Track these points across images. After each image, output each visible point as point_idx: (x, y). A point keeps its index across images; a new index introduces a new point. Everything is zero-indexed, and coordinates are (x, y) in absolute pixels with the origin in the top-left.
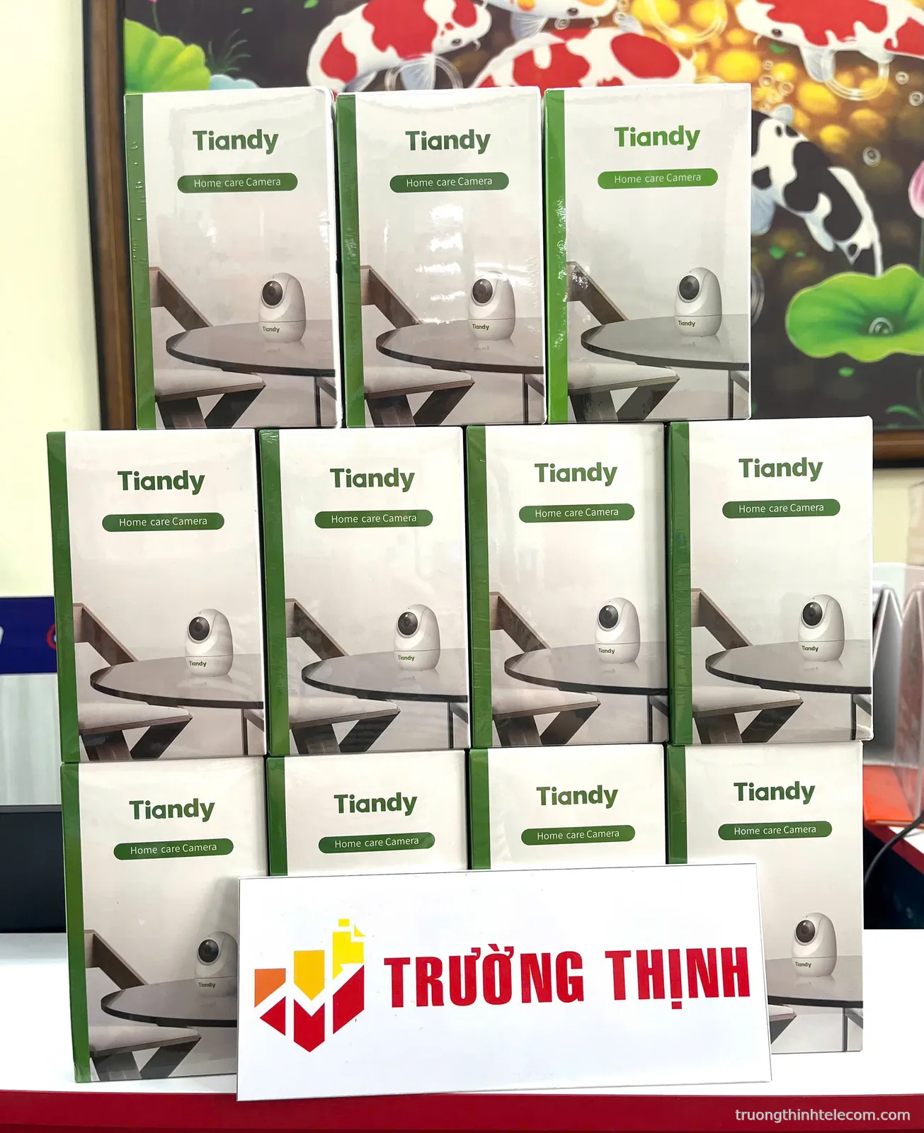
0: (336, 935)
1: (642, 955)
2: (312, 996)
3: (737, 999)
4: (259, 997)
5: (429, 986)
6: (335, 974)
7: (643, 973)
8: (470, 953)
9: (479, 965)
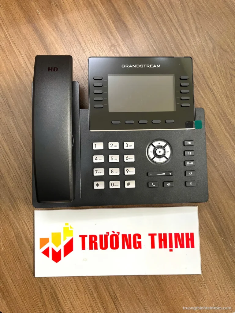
0: (64, 228)
1: (160, 235)
2: (57, 246)
3: (190, 249)
4: (41, 246)
5: (93, 244)
6: (64, 240)
7: (160, 240)
8: (106, 234)
9: (109, 237)
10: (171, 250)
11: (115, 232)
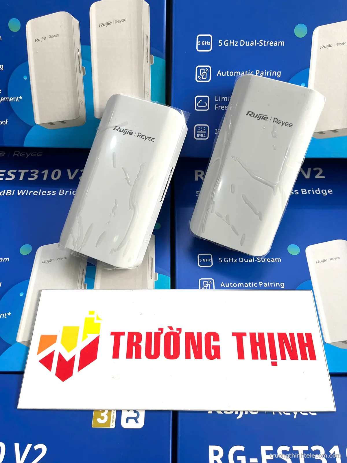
0: (87, 319)
1: (253, 335)
2: (69, 351)
5: (134, 348)
6: (83, 340)
7: (253, 344)
8: (157, 331)
9: (162, 337)
10: (274, 364)
11: (174, 328)
